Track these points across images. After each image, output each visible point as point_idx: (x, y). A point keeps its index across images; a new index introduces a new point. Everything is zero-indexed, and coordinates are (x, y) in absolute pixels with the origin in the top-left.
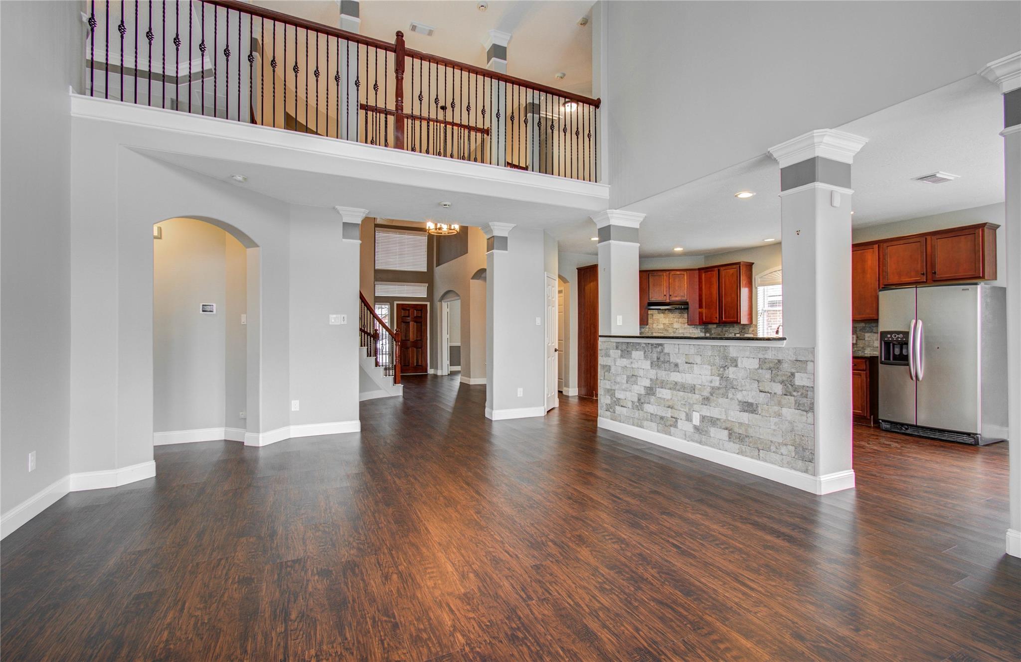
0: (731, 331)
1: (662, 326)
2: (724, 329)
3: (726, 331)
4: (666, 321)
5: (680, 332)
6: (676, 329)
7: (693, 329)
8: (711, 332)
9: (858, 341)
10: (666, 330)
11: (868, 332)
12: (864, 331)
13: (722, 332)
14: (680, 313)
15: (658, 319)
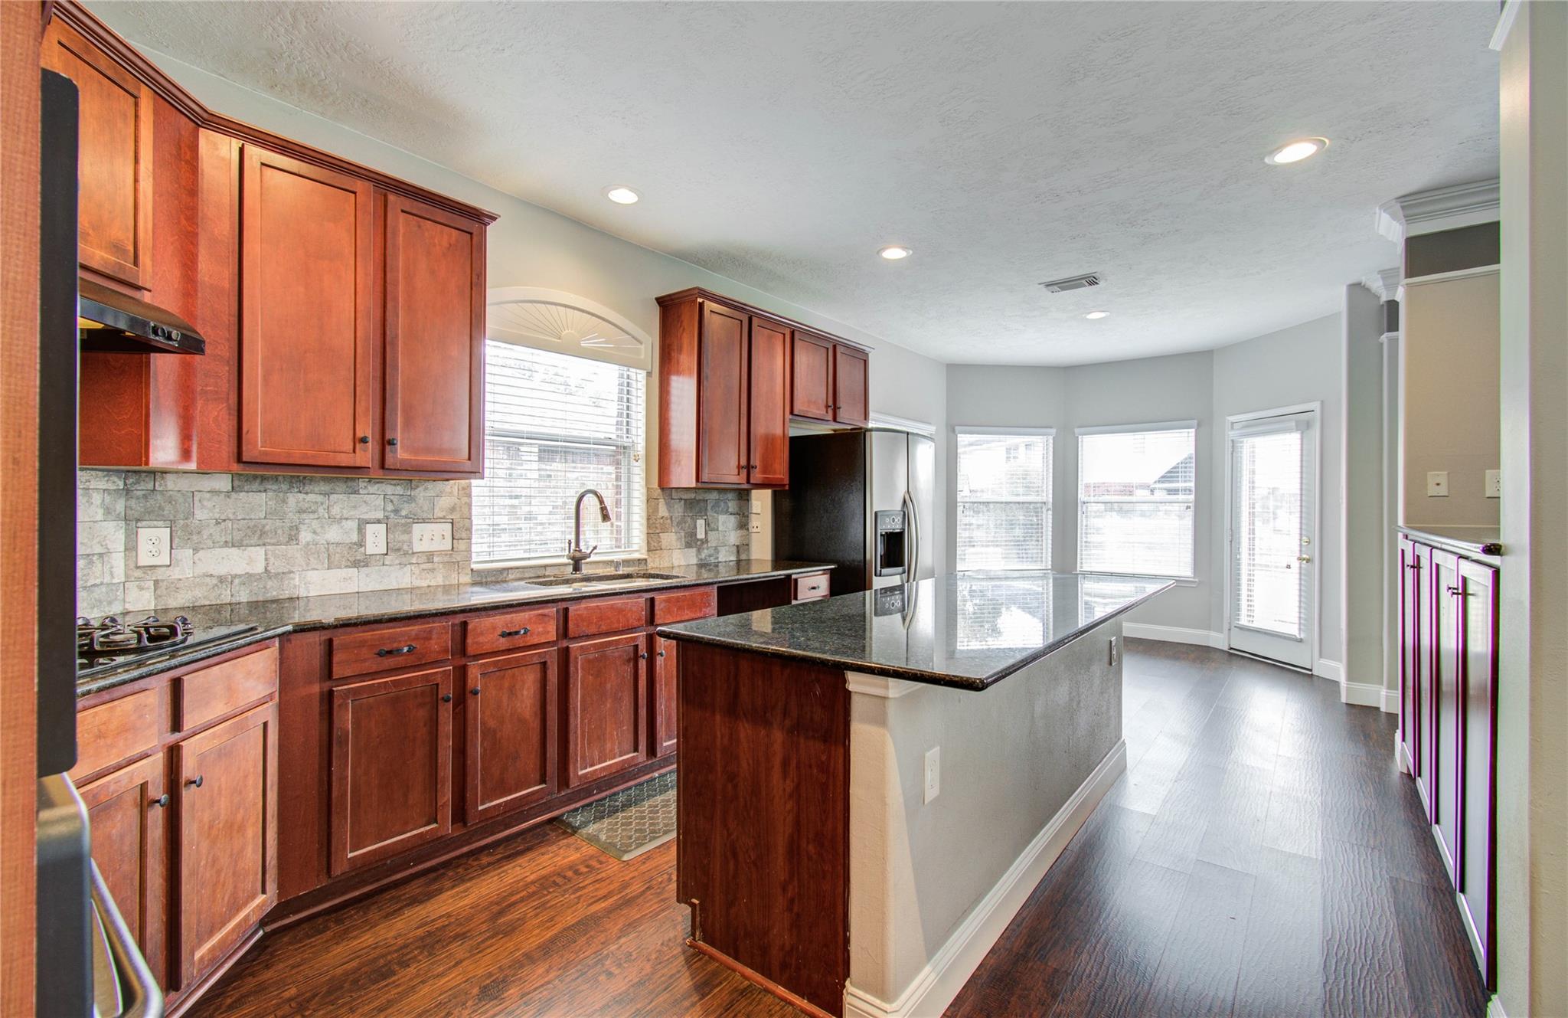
8: (190, 514)
9: (709, 533)
11: (722, 512)
12: (717, 509)
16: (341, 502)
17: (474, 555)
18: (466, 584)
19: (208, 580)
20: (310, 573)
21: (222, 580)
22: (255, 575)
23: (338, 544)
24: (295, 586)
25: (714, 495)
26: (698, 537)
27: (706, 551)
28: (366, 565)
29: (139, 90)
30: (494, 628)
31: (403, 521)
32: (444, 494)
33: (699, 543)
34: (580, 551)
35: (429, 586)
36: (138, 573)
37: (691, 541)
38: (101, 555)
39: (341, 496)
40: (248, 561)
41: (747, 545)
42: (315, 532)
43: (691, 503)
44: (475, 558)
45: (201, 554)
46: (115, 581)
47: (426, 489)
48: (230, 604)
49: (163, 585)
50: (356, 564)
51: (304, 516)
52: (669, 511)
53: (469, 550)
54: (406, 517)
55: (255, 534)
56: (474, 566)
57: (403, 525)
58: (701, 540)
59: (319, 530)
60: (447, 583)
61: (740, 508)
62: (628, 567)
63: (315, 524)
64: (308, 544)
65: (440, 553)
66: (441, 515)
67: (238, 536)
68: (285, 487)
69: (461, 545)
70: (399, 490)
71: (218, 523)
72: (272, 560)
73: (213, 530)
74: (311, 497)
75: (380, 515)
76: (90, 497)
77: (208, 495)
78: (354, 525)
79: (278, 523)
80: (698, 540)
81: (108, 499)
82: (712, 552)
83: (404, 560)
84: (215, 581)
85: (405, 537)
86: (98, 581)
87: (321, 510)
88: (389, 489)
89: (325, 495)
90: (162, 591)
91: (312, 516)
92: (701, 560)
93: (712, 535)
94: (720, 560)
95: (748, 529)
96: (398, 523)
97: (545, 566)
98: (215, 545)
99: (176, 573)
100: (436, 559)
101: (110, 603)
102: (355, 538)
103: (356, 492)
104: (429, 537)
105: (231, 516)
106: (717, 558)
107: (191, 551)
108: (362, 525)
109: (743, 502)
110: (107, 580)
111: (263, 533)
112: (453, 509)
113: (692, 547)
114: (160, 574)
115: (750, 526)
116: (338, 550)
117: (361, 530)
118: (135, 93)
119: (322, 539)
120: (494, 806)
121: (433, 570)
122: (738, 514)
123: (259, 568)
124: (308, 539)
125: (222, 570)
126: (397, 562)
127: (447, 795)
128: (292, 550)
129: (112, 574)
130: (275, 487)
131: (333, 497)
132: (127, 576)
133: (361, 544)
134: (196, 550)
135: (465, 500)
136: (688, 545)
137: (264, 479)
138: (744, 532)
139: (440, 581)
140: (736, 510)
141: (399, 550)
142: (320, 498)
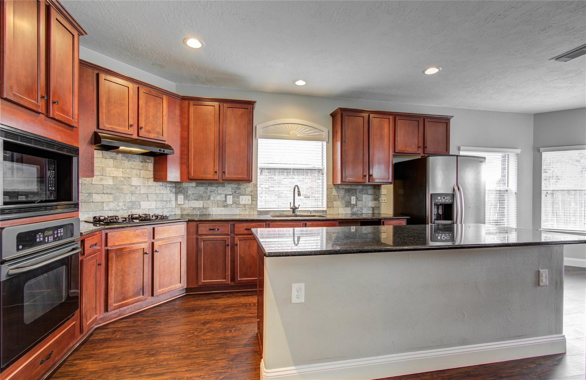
0: (219, 192)
1: (110, 182)
2: (209, 188)
3: (211, 192)
4: (119, 173)
5: (142, 192)
6: (136, 187)
7: (161, 188)
8: (187, 192)
9: (358, 202)
10: (118, 188)
11: (364, 194)
12: (362, 192)
13: (204, 192)
14: (142, 162)
15: (103, 169)
16: (220, 190)
17: (258, 206)
18: (256, 215)
19: (191, 208)
20: (213, 208)
21: (194, 208)
22: (200, 208)
23: (220, 201)
24: (210, 211)
25: (360, 187)
26: (352, 203)
27: (356, 209)
28: (227, 207)
29: (163, 96)
30: (243, 227)
31: (237, 195)
32: (248, 188)
33: (352, 205)
34: (295, 206)
35: (244, 214)
36: (177, 206)
37: (348, 204)
38: (169, 201)
39: (220, 188)
40: (199, 204)
41: (379, 207)
42: (214, 197)
43: (348, 190)
44: (259, 207)
45: (190, 201)
46: (173, 207)
47: (243, 185)
48: (195, 215)
49: (182, 209)
50: (224, 206)
51: (212, 193)
52: (338, 193)
53: (257, 204)
54: (238, 194)
55: (200, 198)
56: (258, 210)
57: (237, 196)
58: (353, 204)
59: (215, 197)
60: (250, 214)
61: (375, 192)
62: (318, 213)
63: (214, 195)
64: (212, 200)
65: (248, 205)
66: (248, 193)
67: (197, 198)
68: (207, 185)
69: (254, 203)
70: (236, 186)
71: (193, 194)
72: (204, 204)
73: (192, 196)
74: (213, 188)
75: (231, 193)
76: (167, 188)
77: (191, 188)
78: (224, 196)
79: (206, 195)
80: (352, 204)
81: (171, 188)
82: (359, 209)
83: (237, 206)
84: (192, 209)
85: (238, 199)
86: (169, 207)
87: (216, 191)
88: (233, 186)
89: (216, 187)
90: (182, 210)
91: (213, 193)
92: (353, 212)
93: (359, 203)
94: (363, 212)
95: (379, 201)
96: (236, 195)
97: (283, 211)
98: (192, 200)
99: (184, 206)
100: (246, 207)
101: (171, 212)
102: (224, 199)
103: (225, 187)
104: (245, 200)
105: (196, 193)
106: (362, 212)
107: (187, 201)
108: (226, 196)
109: (376, 190)
110: (171, 207)
111: (202, 197)
112: (252, 192)
113: (349, 207)
114: (182, 206)
115: (380, 199)
116: (220, 202)
117: (226, 197)
118: (162, 97)
119: (216, 199)
120: (243, 280)
121: (245, 210)
122: (373, 195)
123: (201, 206)
124: (213, 199)
125: (194, 206)
126: (235, 206)
127: (229, 273)
128: (209, 202)
129: (172, 206)
130: (205, 186)
131: (219, 188)
132: (175, 206)
133: (226, 201)
134: (189, 201)
135: (255, 189)
136: (347, 206)
137: (203, 183)
138: (377, 202)
139: (248, 213)
140: (373, 193)
141: (236, 203)
142: (215, 188)
